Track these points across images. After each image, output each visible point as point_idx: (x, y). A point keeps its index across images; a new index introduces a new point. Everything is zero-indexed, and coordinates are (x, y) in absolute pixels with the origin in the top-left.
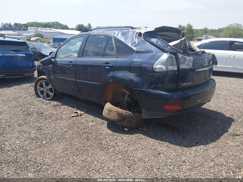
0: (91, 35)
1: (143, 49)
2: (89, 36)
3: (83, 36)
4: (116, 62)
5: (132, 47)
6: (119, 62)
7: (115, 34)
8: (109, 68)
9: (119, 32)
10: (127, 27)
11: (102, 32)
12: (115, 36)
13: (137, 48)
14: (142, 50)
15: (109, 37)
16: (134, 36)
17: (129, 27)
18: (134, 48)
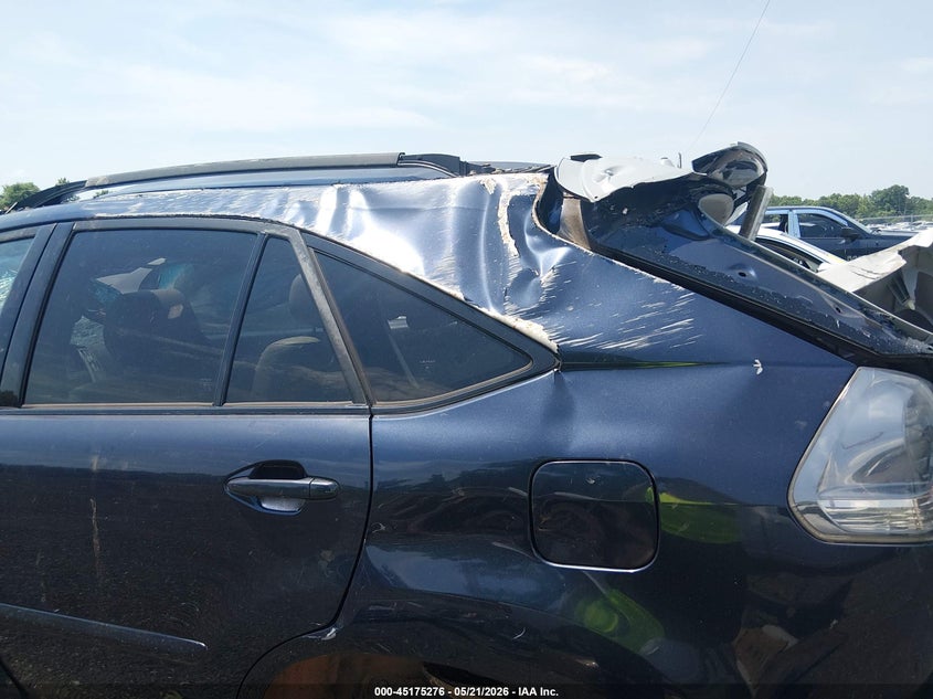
0: (93, 225)
1: (629, 337)
2: (73, 234)
3: (21, 233)
4: (371, 450)
5: (511, 320)
6: (401, 452)
7: (309, 210)
8: (303, 508)
9: (343, 197)
10: (403, 160)
11: (187, 202)
12: (322, 227)
13: (560, 321)
14: (625, 345)
15: (258, 242)
16: (504, 228)
17: (421, 158)
18: (535, 329)
